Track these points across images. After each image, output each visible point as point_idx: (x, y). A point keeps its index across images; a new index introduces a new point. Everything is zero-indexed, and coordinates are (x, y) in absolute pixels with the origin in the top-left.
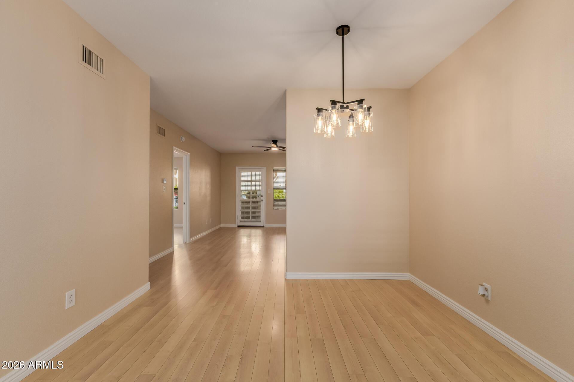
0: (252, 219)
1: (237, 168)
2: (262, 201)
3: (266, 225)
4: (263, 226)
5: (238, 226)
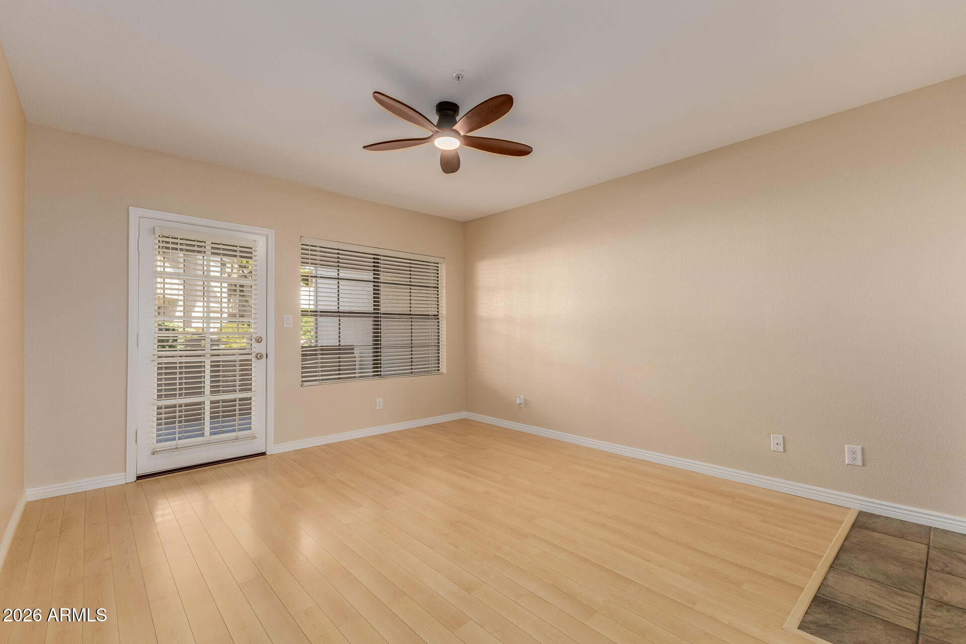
0: (211, 434)
1: (134, 212)
2: (259, 357)
3: (273, 449)
4: (264, 454)
5: (139, 478)
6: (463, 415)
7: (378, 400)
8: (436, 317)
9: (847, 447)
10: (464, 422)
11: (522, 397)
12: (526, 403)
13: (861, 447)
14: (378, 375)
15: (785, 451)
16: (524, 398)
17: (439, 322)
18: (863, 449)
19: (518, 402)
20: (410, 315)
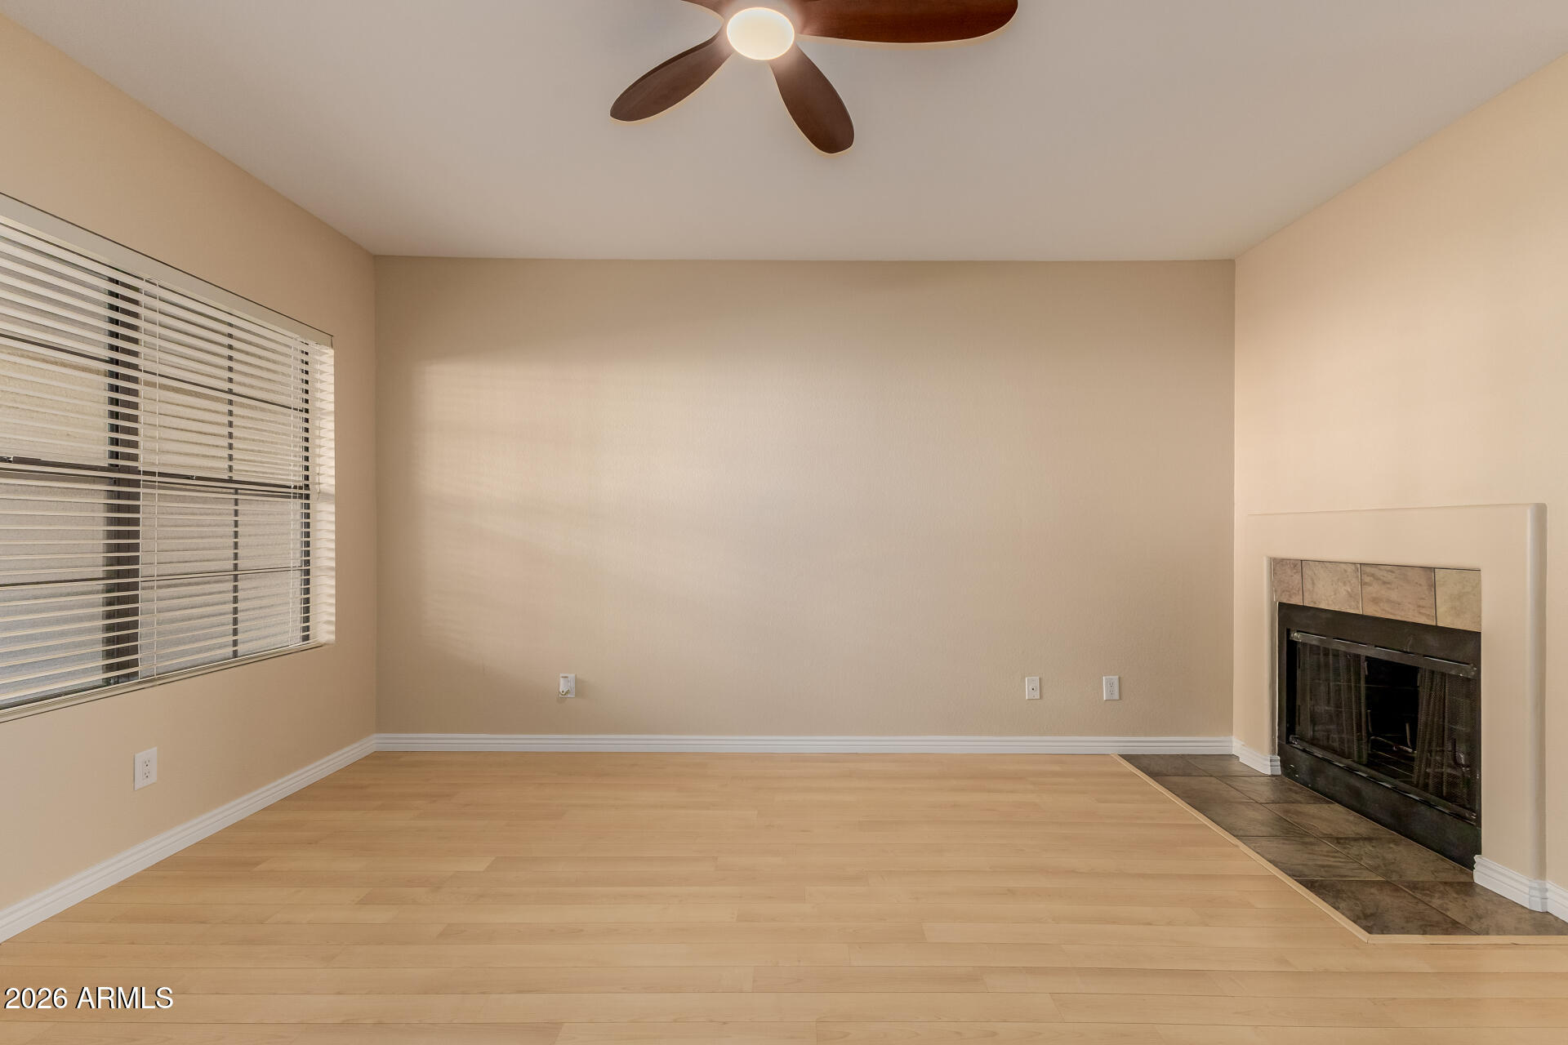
6: (374, 743)
7: (140, 757)
8: (303, 492)
9: (1106, 679)
10: (379, 759)
11: (571, 676)
12: (581, 688)
13: (1117, 677)
14: (128, 677)
15: (1041, 697)
16: (576, 676)
17: (307, 506)
18: (1119, 678)
19: (563, 688)
20: (230, 480)
